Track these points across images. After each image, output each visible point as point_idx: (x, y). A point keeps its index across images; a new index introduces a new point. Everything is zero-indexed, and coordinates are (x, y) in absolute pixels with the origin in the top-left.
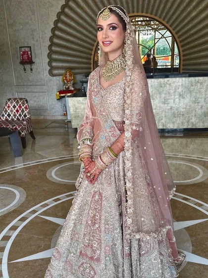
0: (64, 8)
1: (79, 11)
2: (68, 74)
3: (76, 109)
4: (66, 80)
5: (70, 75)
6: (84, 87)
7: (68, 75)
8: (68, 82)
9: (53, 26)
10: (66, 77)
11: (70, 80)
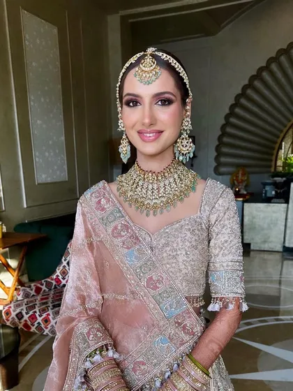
0: (247, 88)
1: (266, 92)
2: (240, 173)
3: (254, 218)
4: (237, 181)
5: (243, 175)
6: (266, 191)
7: (240, 175)
8: (238, 183)
9: (227, 111)
10: (237, 177)
11: (242, 181)
